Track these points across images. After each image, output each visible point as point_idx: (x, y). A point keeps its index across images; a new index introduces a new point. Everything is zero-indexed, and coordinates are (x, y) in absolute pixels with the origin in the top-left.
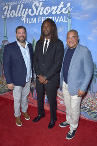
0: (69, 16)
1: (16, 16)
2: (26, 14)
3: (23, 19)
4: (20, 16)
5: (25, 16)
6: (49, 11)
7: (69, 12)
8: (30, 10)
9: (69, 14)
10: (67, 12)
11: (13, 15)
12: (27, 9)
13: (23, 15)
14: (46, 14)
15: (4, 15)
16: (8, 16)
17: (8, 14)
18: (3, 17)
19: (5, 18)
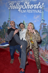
0: (43, 10)
1: (16, 8)
2: (21, 8)
3: (19, 10)
4: (17, 8)
5: (20, 9)
6: (32, 7)
7: (43, 8)
8: (23, 6)
9: (43, 9)
10: (42, 8)
11: (14, 8)
12: (21, 5)
13: (19, 8)
14: (31, 8)
15: (10, 7)
16: (12, 8)
17: (12, 7)
18: (9, 8)
19: (10, 9)
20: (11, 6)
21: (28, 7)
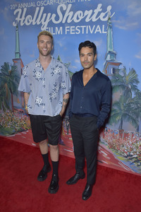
0: (109, 25)
1: (34, 24)
2: (48, 20)
3: (44, 29)
4: (38, 23)
6: (81, 18)
7: (109, 19)
8: (54, 15)
9: (109, 21)
10: (106, 19)
11: (28, 22)
12: (49, 14)
13: (43, 23)
14: (76, 21)
15: (16, 21)
16: (22, 24)
17: (22, 20)
18: (15, 25)
19: (17, 27)
20: (21, 17)
21: (67, 17)
